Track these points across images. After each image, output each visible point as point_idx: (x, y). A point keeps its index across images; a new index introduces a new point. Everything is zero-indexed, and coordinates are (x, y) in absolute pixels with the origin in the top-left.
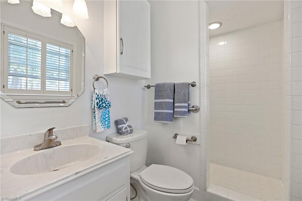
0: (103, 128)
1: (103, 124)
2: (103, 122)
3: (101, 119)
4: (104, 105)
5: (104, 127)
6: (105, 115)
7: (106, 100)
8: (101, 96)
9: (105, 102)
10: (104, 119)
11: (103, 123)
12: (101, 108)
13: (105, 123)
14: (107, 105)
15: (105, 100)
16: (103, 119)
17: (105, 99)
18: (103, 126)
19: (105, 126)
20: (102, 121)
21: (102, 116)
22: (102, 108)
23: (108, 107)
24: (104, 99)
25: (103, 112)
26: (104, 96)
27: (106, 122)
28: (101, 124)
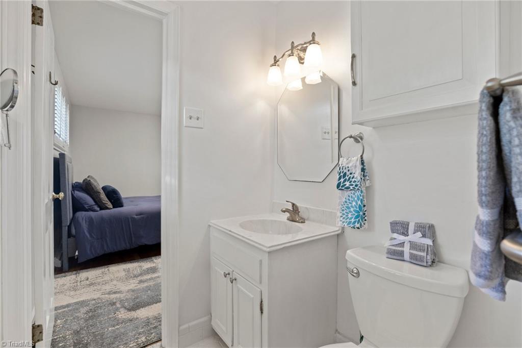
0: (341, 222)
1: (344, 216)
2: (344, 212)
3: (343, 207)
4: (347, 184)
5: (344, 220)
6: (352, 201)
7: (352, 176)
8: (343, 169)
9: (351, 180)
10: (348, 208)
11: (343, 214)
12: (340, 188)
13: (347, 216)
14: (352, 185)
15: (350, 176)
16: (346, 207)
17: (351, 174)
18: (342, 218)
19: (347, 219)
20: (343, 210)
21: (346, 202)
22: (343, 188)
23: (354, 188)
24: (348, 173)
25: (349, 196)
26: (348, 169)
27: (350, 214)
28: (341, 215)
